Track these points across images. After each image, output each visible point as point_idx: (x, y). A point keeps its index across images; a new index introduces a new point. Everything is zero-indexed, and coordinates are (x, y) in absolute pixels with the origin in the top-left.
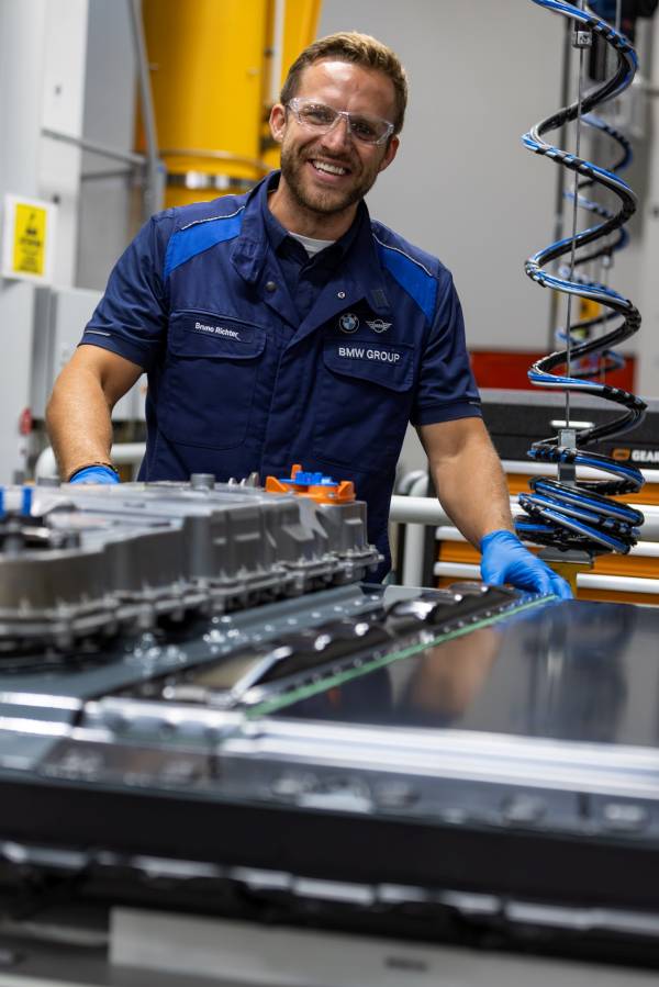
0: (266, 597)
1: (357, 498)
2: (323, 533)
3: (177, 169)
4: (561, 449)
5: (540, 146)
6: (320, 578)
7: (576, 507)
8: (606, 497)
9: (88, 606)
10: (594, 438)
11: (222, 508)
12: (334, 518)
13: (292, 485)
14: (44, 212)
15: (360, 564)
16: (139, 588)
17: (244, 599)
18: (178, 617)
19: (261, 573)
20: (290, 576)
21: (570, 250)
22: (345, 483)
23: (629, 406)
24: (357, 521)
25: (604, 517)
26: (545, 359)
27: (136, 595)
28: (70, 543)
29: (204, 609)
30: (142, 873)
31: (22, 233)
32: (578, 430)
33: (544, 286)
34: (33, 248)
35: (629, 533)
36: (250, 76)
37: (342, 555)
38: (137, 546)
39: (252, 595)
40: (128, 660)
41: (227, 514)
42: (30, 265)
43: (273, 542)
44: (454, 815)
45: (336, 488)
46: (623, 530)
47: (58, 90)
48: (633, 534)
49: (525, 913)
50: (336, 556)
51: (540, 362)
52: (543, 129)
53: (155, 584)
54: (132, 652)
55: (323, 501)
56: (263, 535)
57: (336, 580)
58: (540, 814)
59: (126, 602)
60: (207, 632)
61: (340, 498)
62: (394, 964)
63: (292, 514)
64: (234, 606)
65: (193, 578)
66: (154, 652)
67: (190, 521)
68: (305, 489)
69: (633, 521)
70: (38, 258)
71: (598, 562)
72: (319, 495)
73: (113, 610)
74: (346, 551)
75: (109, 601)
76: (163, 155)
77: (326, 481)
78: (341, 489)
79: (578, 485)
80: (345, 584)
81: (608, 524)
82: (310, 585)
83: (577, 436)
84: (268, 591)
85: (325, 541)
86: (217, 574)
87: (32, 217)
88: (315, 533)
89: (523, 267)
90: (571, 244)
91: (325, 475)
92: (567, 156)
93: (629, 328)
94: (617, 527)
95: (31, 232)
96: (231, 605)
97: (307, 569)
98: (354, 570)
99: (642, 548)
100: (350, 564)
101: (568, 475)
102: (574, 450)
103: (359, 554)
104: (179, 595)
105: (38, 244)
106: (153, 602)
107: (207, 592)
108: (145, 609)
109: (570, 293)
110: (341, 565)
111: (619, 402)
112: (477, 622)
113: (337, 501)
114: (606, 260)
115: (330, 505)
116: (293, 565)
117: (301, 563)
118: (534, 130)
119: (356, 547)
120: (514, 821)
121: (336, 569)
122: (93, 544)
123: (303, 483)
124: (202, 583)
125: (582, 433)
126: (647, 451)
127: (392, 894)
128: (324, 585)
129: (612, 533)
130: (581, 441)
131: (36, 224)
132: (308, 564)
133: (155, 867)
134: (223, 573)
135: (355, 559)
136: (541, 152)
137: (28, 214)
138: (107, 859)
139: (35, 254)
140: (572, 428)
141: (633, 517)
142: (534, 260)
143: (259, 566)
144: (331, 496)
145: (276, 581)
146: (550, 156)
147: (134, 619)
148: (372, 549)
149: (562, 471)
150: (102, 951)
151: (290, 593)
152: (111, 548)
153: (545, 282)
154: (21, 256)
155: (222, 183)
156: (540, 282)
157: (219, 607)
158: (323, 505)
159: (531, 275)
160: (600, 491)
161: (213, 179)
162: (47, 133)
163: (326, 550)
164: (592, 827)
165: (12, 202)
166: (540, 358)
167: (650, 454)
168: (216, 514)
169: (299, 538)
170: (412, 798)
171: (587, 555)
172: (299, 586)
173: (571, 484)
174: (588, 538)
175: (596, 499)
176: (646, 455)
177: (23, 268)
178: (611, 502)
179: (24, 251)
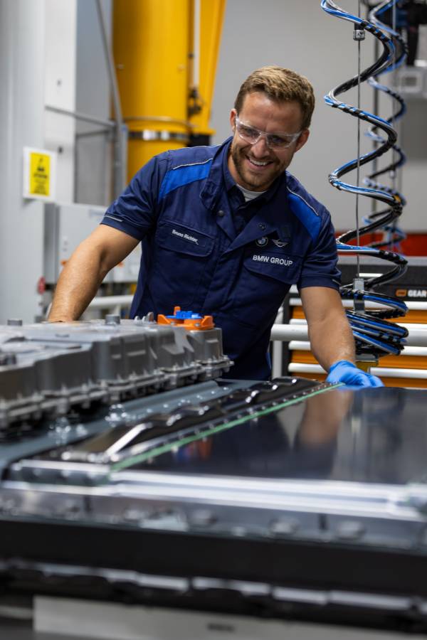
0: (151, 390)
1: (215, 326)
2: (191, 349)
3: (137, 128)
4: (354, 291)
5: (335, 102)
6: (189, 377)
7: (366, 327)
8: (385, 320)
9: (22, 401)
10: (376, 283)
11: (118, 335)
12: (199, 340)
13: (173, 319)
14: (48, 157)
15: (216, 368)
16: (59, 388)
17: (135, 393)
18: (86, 406)
19: (146, 375)
20: (167, 377)
21: (356, 167)
22: (206, 317)
23: (396, 262)
24: (215, 341)
25: (383, 332)
26: (343, 235)
27: (57, 393)
28: (9, 361)
29: (105, 400)
30: (41, 573)
31: (35, 170)
32: (365, 278)
33: (340, 189)
34: (42, 179)
35: (398, 342)
36: (180, 70)
37: (204, 362)
38: (57, 362)
39: (140, 390)
40: (50, 434)
41: (122, 339)
42: (40, 189)
43: (155, 356)
44: (239, 531)
45: (201, 319)
46: (395, 340)
47: (59, 83)
48: (402, 343)
49: (284, 594)
50: (200, 363)
51: (340, 237)
52: (337, 92)
53: (69, 386)
54: (54, 429)
55: (192, 329)
56: (148, 351)
57: (200, 378)
58: (296, 528)
59: (49, 397)
60: (108, 414)
61: (203, 326)
62: (212, 627)
63: (169, 338)
64: (126, 397)
65: (99, 380)
66: (68, 429)
67: (96, 345)
68: (182, 321)
69: (402, 334)
70: (46, 186)
71: (380, 360)
72: (191, 325)
73: (39, 403)
74: (207, 360)
75: (36, 397)
76: (126, 121)
77: (194, 316)
78: (204, 320)
79: (367, 313)
80: (206, 381)
81: (385, 337)
82: (182, 382)
83: (365, 283)
84: (152, 386)
85: (192, 354)
86: (115, 377)
87: (41, 160)
88: (185, 349)
89: (327, 178)
90: (357, 163)
91: (194, 312)
92: (351, 108)
93: (395, 214)
94: (391, 338)
95: (41, 169)
96: (124, 397)
97: (179, 372)
98: (213, 372)
99: (408, 350)
100: (210, 368)
101: (360, 307)
102: (362, 291)
103: (216, 361)
104: (86, 392)
105: (46, 177)
106: (68, 397)
107: (107, 389)
108: (63, 401)
109: (357, 194)
110: (204, 369)
111: (390, 260)
112: (286, 402)
113: (200, 328)
114: (392, 173)
115: (197, 331)
116: (169, 369)
117: (174, 369)
118: (331, 93)
119: (214, 357)
120: (278, 534)
121: (200, 371)
122: (26, 362)
123: (181, 318)
124: (103, 384)
125: (369, 280)
126: (417, 290)
127: (201, 583)
128: (193, 382)
129: (388, 342)
130: (368, 286)
131: (43, 165)
132: (179, 369)
133: (49, 569)
134: (119, 377)
135: (213, 365)
136: (335, 106)
137: (38, 158)
138: (21, 564)
139: (43, 183)
140: (361, 278)
141: (401, 332)
142: (335, 174)
143: (145, 372)
144: (197, 325)
145: (157, 380)
146: (341, 109)
147: (54, 409)
148: (226, 358)
149: (355, 304)
150: (29, 623)
151: (167, 388)
152: (39, 364)
153: (341, 187)
154: (35, 185)
155: (165, 136)
156: (338, 187)
157: (115, 398)
158: (192, 331)
159: (332, 183)
160: (381, 316)
161: (159, 134)
162: (49, 108)
163: (193, 360)
164: (327, 536)
165: (28, 152)
166: (340, 235)
167: (419, 292)
168: (113, 340)
169: (174, 352)
170: (213, 520)
171: (374, 357)
172: (174, 383)
173: (362, 313)
174: (373, 346)
175: (377, 321)
176: (417, 293)
177: (37, 191)
178: (387, 323)
179: (37, 181)
